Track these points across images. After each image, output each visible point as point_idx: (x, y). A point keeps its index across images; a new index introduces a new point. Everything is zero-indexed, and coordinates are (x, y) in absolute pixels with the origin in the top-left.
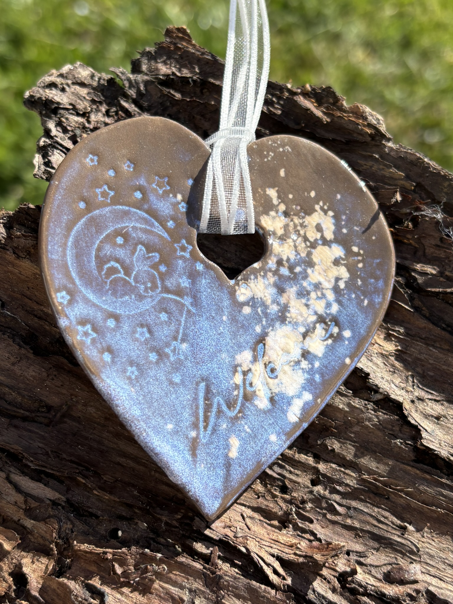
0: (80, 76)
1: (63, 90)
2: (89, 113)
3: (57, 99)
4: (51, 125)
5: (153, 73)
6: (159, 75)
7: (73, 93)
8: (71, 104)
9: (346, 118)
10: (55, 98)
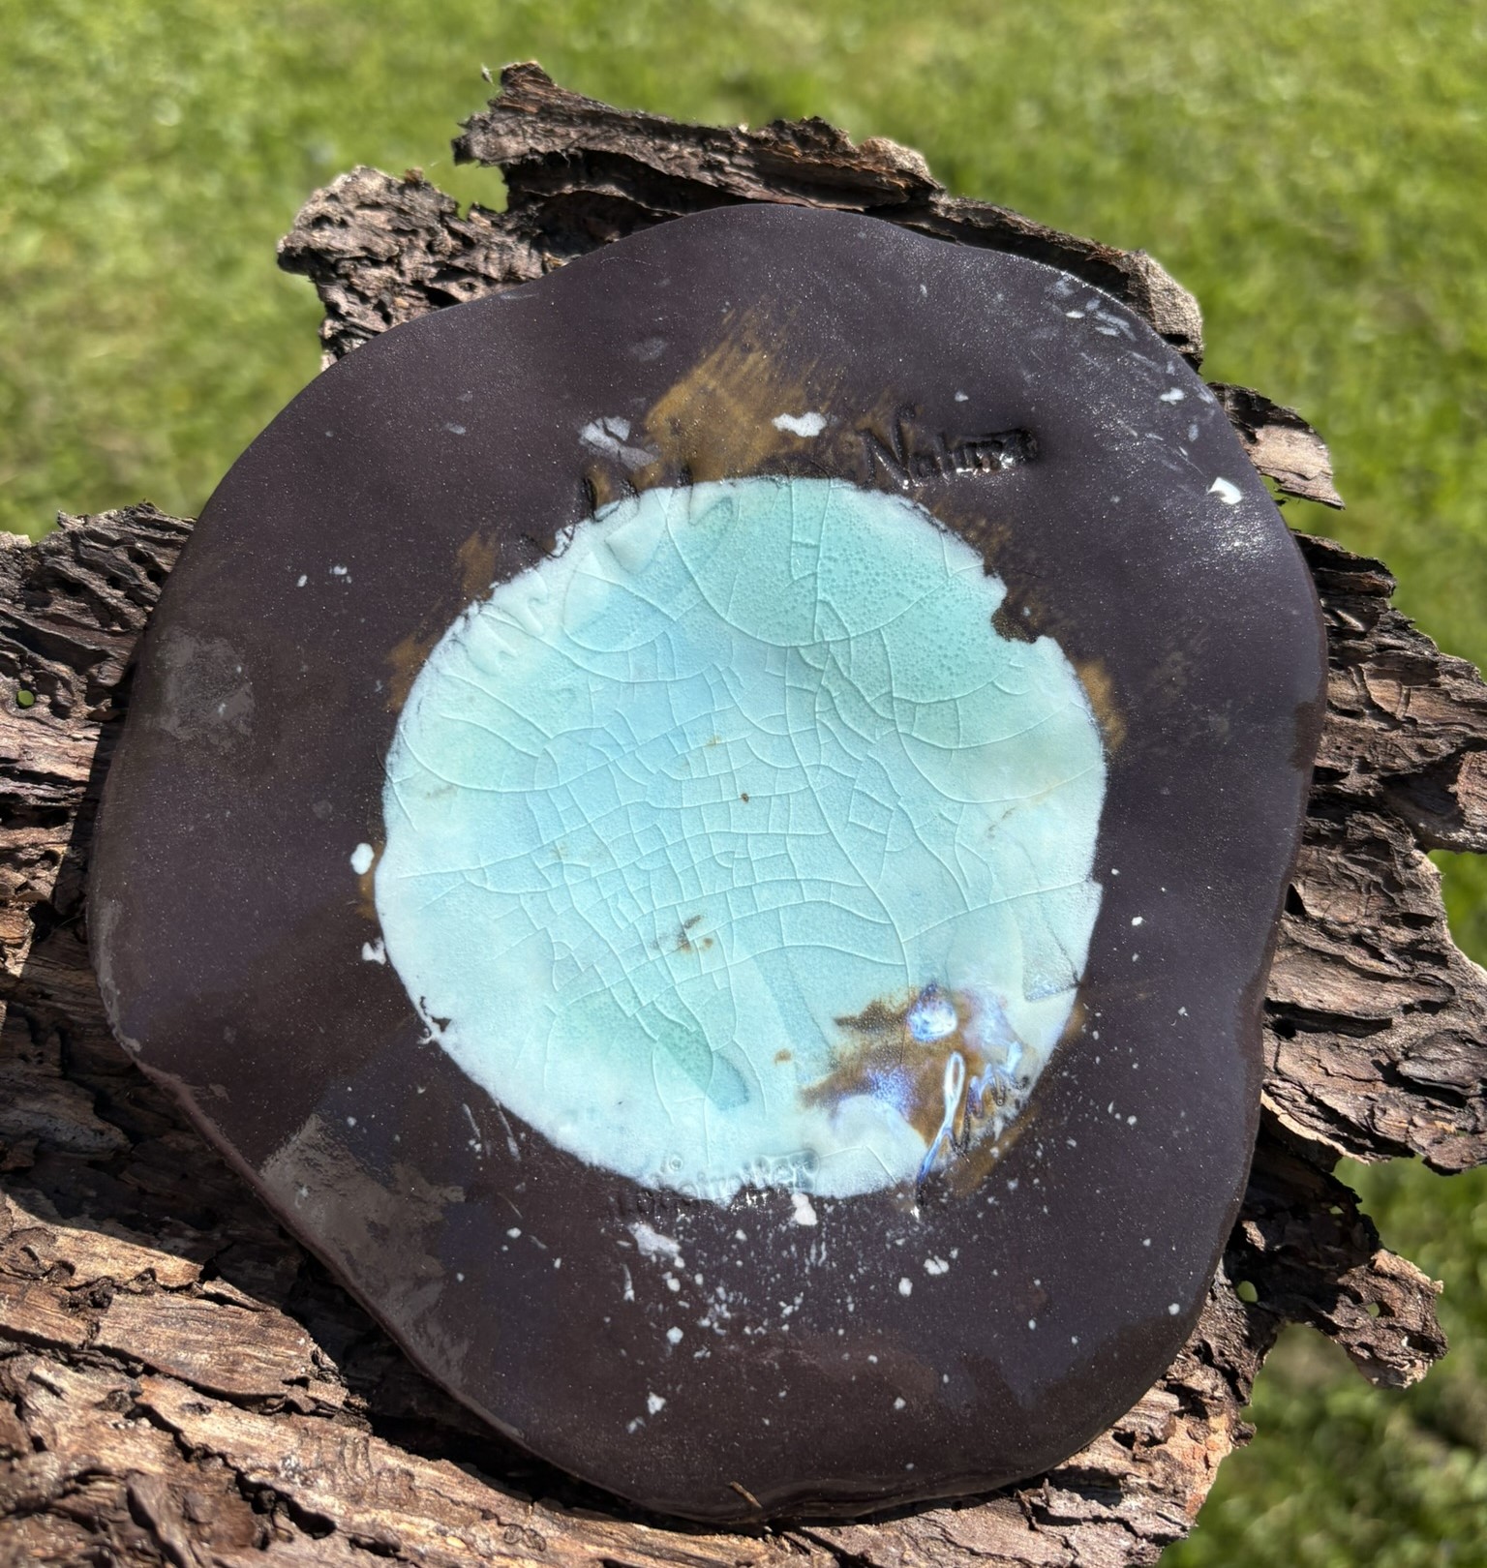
0: (367, 191)
1: (343, 224)
2: (398, 256)
3: (337, 244)
4: (338, 296)
5: (496, 157)
6: (507, 158)
7: (361, 226)
8: (364, 248)
9: (857, 168)
10: (333, 243)
